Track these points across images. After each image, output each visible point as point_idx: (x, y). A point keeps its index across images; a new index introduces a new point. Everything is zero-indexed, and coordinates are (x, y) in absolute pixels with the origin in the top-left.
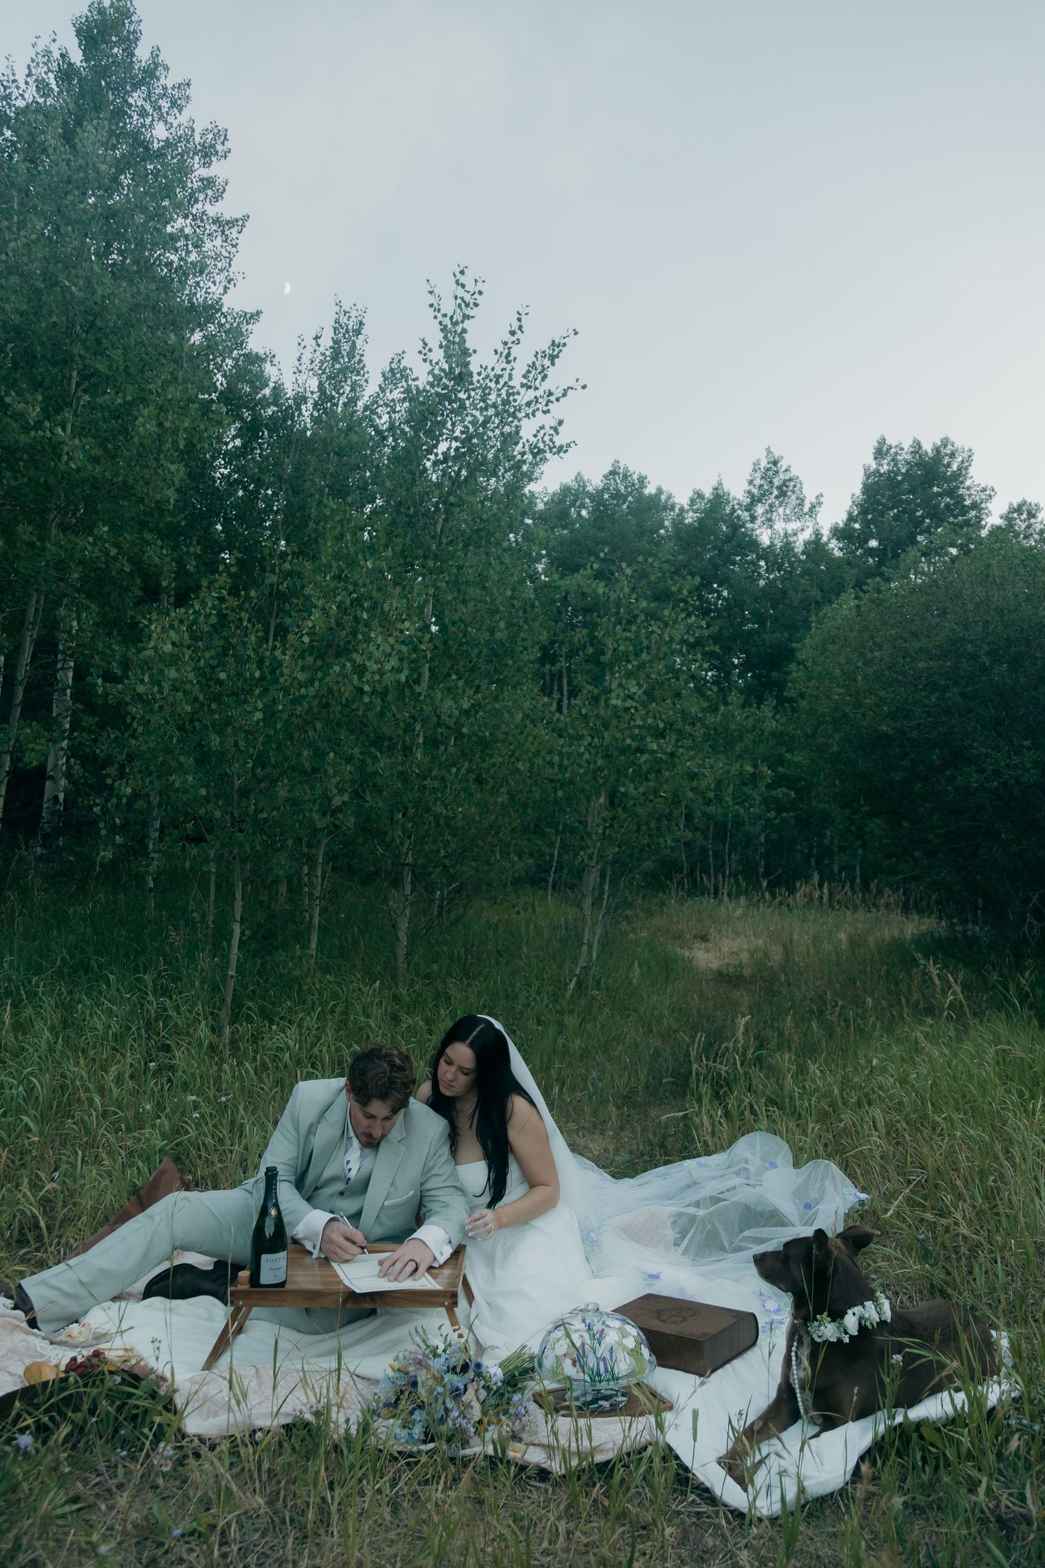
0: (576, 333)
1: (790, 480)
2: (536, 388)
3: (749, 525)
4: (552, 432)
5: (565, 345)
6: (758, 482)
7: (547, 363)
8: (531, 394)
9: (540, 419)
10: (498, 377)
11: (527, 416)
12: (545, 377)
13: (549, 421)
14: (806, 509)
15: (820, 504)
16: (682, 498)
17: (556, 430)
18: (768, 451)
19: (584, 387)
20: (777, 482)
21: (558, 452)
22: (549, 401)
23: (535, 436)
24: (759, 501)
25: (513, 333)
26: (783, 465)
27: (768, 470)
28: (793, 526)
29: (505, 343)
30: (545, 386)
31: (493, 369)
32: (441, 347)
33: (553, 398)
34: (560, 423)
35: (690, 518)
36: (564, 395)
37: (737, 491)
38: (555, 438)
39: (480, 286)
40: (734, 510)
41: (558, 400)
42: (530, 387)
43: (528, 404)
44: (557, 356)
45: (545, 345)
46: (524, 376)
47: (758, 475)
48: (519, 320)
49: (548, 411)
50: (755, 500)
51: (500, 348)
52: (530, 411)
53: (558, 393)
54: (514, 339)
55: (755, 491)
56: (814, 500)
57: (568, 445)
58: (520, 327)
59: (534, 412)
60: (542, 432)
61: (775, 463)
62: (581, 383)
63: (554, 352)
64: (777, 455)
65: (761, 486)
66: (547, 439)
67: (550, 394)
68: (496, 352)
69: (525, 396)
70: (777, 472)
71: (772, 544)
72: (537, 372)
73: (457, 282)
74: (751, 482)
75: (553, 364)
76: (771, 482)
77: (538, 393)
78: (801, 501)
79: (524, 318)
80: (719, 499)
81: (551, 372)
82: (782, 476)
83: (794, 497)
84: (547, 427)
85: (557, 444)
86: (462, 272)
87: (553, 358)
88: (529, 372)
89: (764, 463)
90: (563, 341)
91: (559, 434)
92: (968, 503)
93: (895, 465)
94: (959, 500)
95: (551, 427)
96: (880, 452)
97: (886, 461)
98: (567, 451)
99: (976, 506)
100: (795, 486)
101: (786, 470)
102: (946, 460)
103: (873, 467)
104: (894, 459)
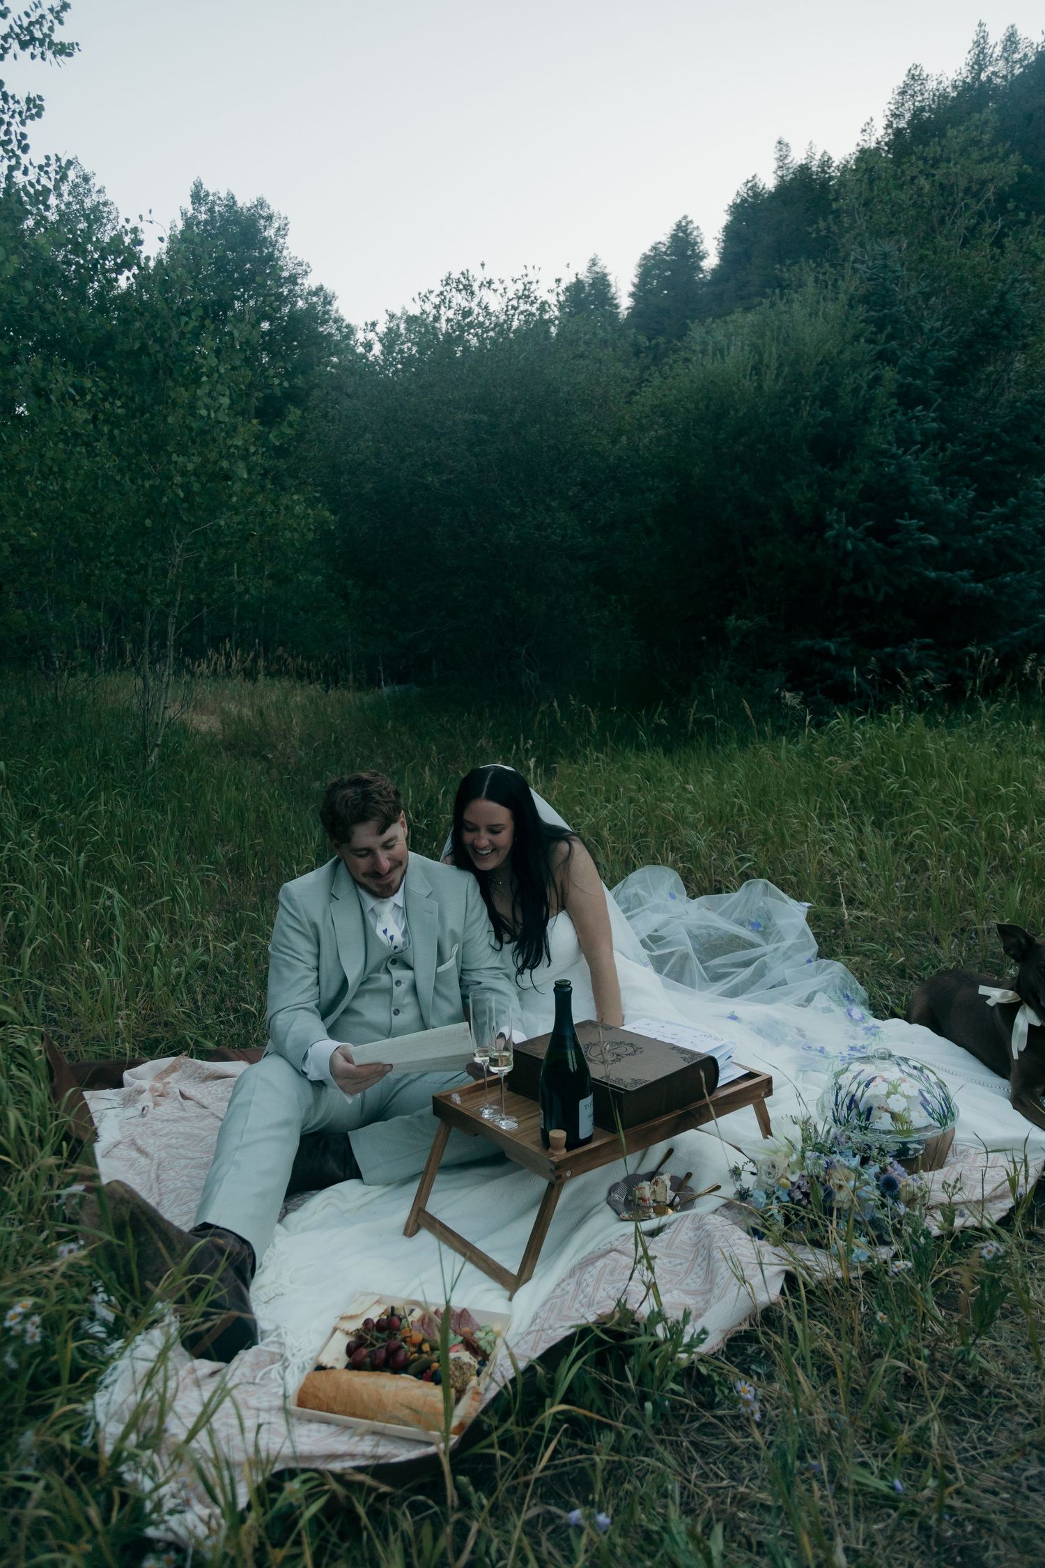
1: (105, 204)
4: (50, 17)
6: (66, 198)
20: (88, 203)
23: (27, 15)
26: (96, 182)
27: (76, 186)
34: (65, 6)
55: (63, 207)
61: (86, 179)
70: (90, 191)
76: (81, 202)
82: (95, 197)
83: (109, 227)
91: (61, 22)
92: (285, 274)
93: (213, 218)
94: (277, 269)
95: (51, 10)
96: (198, 197)
97: (203, 209)
98: (70, 55)
99: (293, 279)
100: (110, 212)
101: (99, 191)
102: (262, 222)
103: (190, 212)
104: (211, 210)
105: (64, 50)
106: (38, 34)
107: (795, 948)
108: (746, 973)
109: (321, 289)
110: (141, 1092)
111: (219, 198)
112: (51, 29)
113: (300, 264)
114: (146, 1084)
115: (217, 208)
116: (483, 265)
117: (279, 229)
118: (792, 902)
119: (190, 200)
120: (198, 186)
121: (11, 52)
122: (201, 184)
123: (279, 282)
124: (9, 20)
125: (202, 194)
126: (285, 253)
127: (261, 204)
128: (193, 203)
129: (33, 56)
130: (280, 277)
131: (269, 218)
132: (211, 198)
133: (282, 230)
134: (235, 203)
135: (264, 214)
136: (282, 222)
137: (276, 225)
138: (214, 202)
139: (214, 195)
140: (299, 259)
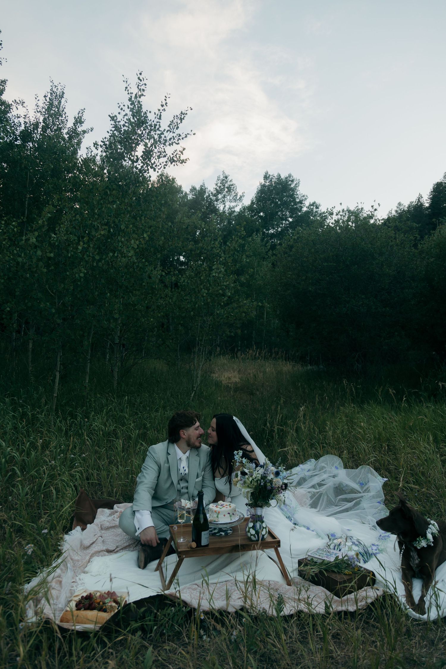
0: (191, 109)
1: (232, 185)
2: (173, 132)
3: (215, 203)
4: (180, 153)
5: (186, 114)
6: (219, 185)
7: (179, 122)
8: (170, 135)
9: (175, 147)
10: (155, 125)
11: (170, 145)
12: (177, 128)
13: (178, 148)
14: (238, 198)
15: (244, 196)
16: (186, 189)
17: (182, 153)
18: (223, 172)
19: (194, 134)
20: (226, 185)
21: (182, 163)
22: (179, 139)
23: (173, 154)
24: (220, 193)
25: (162, 106)
26: (229, 178)
27: (223, 180)
28: (233, 204)
29: (159, 110)
30: (177, 132)
31: (153, 121)
32: (128, 108)
33: (181, 138)
34: (184, 149)
35: (190, 197)
36: (186, 137)
37: (211, 188)
38: (181, 156)
39: (145, 82)
40: (209, 195)
41: (183, 139)
42: (171, 132)
43: (170, 139)
44: (184, 119)
45: (178, 113)
46: (169, 126)
47: (219, 182)
48: (165, 100)
49: (178, 144)
50: (218, 192)
51: (157, 112)
52: (171, 143)
53: (183, 136)
54: (163, 108)
55: (218, 188)
56: (241, 194)
57: (186, 160)
58: (166, 103)
59: (172, 143)
60: (176, 153)
61: (226, 177)
62: (193, 132)
63: (182, 117)
64: (227, 174)
65: (220, 186)
66: (178, 156)
67: (180, 135)
68: (155, 113)
69: (169, 135)
70: (227, 181)
71: (224, 212)
72: (173, 126)
73: (139, 78)
74: (217, 185)
75: (181, 122)
76: (224, 186)
77: (175, 135)
78: (236, 195)
79: (167, 99)
80: (202, 191)
81: (180, 126)
82: (229, 183)
83: (233, 192)
84: (178, 151)
85: (181, 159)
86: (141, 74)
87: (181, 119)
88: (171, 124)
89: (222, 177)
90: (186, 112)
91: (183, 154)
92: (298, 200)
93: (271, 183)
94: (294, 199)
95: (180, 151)
96: (266, 177)
97: (268, 181)
98: (185, 162)
99: (301, 202)
100: (234, 188)
101: (231, 181)
102: (290, 183)
103: (263, 183)
104: (271, 181)
105: (183, 162)
106: (175, 159)
107: (373, 497)
108: (349, 505)
109: (314, 203)
110: (117, 512)
111: (274, 177)
112: (180, 157)
113: (304, 196)
114: (119, 510)
115: (273, 180)
116: (341, 204)
117: (296, 184)
118: (380, 477)
119: (263, 178)
120: (267, 173)
121: (168, 165)
122: (267, 172)
123: (296, 203)
124: (167, 157)
125: (268, 176)
126: (298, 193)
127: (290, 176)
128: (264, 180)
129: (174, 165)
130: (296, 202)
131: (292, 181)
132: (271, 177)
133: (297, 185)
134: (280, 177)
135: (291, 180)
136: (297, 182)
137: (295, 183)
138: (272, 178)
139: (272, 175)
140: (303, 194)
